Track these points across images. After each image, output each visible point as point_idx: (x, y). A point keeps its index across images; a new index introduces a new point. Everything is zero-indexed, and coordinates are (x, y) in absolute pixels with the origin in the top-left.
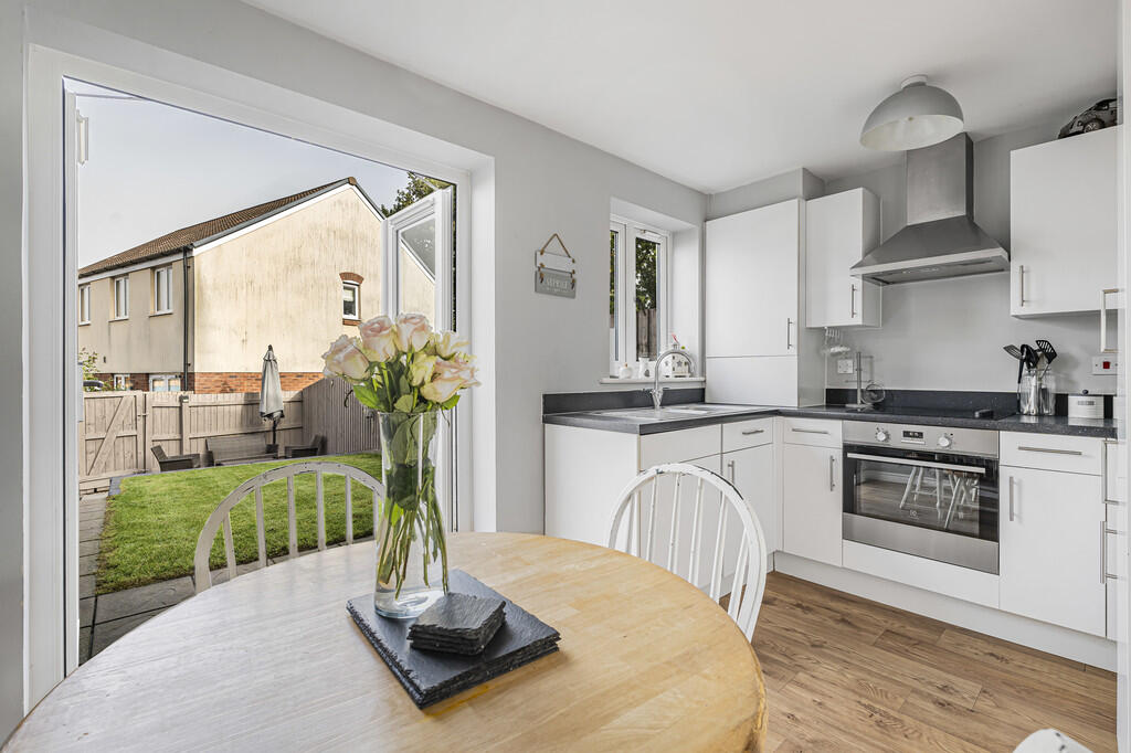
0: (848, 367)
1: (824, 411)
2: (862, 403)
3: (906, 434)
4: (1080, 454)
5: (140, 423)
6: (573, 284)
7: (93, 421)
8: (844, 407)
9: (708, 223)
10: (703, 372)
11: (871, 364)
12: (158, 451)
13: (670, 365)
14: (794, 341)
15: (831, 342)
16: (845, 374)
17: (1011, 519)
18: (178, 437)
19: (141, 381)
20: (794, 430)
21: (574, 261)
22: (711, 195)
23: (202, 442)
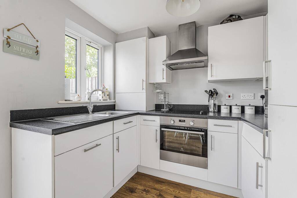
0: (162, 97)
1: (154, 113)
2: (166, 109)
3: (180, 121)
4: (231, 126)
8: (160, 110)
9: (116, 43)
10: (115, 98)
11: (168, 96)
13: (101, 95)
14: (144, 87)
15: (157, 88)
16: (161, 99)
17: (212, 150)
20: (144, 120)
21: (38, 41)
22: (118, 34)
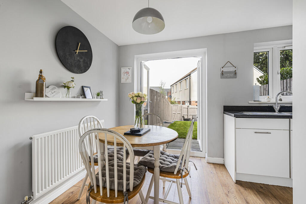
5: (181, 111)
6: (236, 74)
12: (183, 117)
18: (187, 114)
19: (184, 103)
21: (235, 68)
23: (192, 116)
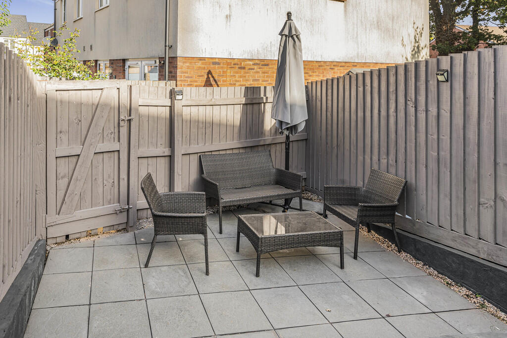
5: (124, 130)
7: (65, 127)
18: (167, 152)
19: (118, 67)
23: (194, 160)
